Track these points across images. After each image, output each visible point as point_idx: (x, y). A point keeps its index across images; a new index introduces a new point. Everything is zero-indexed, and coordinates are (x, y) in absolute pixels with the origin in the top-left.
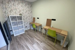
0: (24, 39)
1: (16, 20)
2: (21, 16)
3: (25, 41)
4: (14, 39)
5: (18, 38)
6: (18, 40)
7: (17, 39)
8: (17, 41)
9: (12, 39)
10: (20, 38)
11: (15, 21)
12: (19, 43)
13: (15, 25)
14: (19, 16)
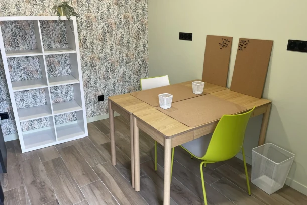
0: (77, 173)
1: (38, 49)
2: (64, 18)
3: (84, 186)
4: (18, 166)
5: (46, 164)
6: (44, 176)
7: (34, 172)
8: (34, 182)
9: (10, 167)
10: (57, 163)
11: (31, 50)
12: (49, 194)
13: (29, 79)
14: (56, 18)
